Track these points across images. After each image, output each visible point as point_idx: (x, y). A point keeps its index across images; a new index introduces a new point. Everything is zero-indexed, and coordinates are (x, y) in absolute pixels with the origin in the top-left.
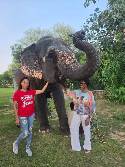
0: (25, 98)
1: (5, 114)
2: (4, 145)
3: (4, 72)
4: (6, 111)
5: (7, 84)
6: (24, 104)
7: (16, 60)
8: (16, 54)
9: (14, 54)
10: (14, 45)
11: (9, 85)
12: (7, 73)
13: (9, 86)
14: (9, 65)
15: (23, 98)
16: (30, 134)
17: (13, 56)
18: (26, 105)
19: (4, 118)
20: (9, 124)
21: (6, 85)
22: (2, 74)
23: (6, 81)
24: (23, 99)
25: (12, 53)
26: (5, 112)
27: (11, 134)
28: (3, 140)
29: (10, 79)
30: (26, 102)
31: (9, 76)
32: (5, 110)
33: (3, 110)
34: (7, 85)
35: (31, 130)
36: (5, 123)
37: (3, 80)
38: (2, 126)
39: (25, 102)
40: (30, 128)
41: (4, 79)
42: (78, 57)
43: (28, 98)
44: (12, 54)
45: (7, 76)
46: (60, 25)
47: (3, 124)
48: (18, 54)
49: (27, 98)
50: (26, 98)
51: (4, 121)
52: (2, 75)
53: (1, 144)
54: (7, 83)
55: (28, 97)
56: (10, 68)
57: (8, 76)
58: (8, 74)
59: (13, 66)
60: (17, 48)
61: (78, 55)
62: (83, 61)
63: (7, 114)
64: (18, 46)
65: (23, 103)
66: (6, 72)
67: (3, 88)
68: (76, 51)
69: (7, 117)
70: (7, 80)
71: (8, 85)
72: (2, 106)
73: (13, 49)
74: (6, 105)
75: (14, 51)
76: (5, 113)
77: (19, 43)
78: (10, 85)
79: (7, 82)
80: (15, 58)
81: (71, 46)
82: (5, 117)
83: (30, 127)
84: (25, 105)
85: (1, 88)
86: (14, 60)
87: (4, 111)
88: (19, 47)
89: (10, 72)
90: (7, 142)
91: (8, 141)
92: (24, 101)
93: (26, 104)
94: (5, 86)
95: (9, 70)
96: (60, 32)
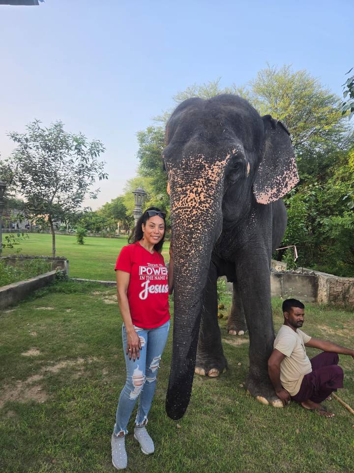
0: (149, 271)
1: (107, 301)
2: (97, 379)
3: (113, 199)
4: (109, 295)
5: (117, 228)
6: (144, 288)
7: (145, 170)
8: (147, 152)
9: (144, 154)
10: (146, 130)
11: (122, 231)
12: (121, 202)
13: (121, 236)
14: (129, 182)
15: (146, 270)
16: (150, 381)
17: (142, 158)
18: (149, 293)
19: (104, 312)
20: (114, 330)
21: (115, 231)
22: (110, 202)
23: (116, 221)
24: (145, 273)
25: (138, 150)
26: (107, 297)
27: (116, 356)
28: (95, 367)
29: (127, 218)
30: (149, 285)
31: (124, 209)
32: (107, 292)
33: (103, 293)
34: (117, 231)
35: (154, 370)
36: (104, 323)
37: (110, 217)
38: (96, 329)
39: (148, 282)
40: (152, 363)
41: (112, 217)
42: (323, 169)
43: (159, 273)
44: (139, 152)
45: (119, 209)
46: (277, 72)
47: (100, 327)
48: (153, 152)
49: (156, 272)
50: (153, 273)
51: (103, 319)
52: (110, 205)
53: (90, 376)
54: (118, 226)
55: (158, 269)
56: (130, 189)
57: (122, 209)
58: (124, 203)
59: (136, 185)
60: (153, 139)
61: (324, 163)
62: (339, 182)
63: (112, 302)
64: (155, 133)
65: (143, 285)
66: (119, 199)
67: (108, 237)
68: (317, 149)
69: (110, 310)
70: (119, 219)
71: (120, 231)
72: (102, 281)
73: (142, 141)
74: (111, 280)
75: (144, 144)
76: (107, 299)
77: (158, 126)
78: (124, 234)
79: (118, 223)
80: (143, 164)
81: (305, 136)
82: (107, 309)
83: (154, 361)
84: (146, 291)
85: (104, 237)
86: (141, 167)
87: (105, 295)
88: (158, 135)
89: (130, 199)
90: (104, 373)
91: (107, 373)
92: (145, 281)
93: (151, 292)
94: (113, 233)
95: (128, 194)
96: (274, 93)
